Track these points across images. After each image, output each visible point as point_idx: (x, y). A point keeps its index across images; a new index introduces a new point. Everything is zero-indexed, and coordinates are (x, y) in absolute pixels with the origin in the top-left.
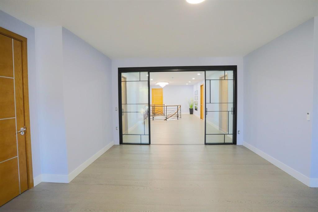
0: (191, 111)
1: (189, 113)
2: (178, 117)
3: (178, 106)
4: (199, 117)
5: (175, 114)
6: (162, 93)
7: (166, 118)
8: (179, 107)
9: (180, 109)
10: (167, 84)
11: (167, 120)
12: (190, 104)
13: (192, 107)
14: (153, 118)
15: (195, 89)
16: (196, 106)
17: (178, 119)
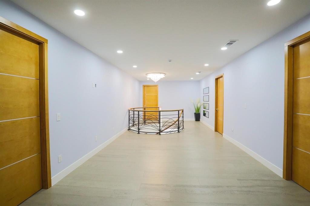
0: (197, 117)
1: (194, 119)
2: (179, 128)
3: (179, 111)
4: (213, 128)
5: (173, 124)
6: (157, 92)
7: (160, 130)
8: (180, 113)
9: (182, 116)
10: (162, 76)
11: (161, 133)
12: (196, 108)
13: (198, 111)
14: (139, 129)
15: (203, 85)
16: (204, 110)
17: (179, 132)
